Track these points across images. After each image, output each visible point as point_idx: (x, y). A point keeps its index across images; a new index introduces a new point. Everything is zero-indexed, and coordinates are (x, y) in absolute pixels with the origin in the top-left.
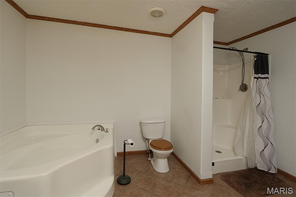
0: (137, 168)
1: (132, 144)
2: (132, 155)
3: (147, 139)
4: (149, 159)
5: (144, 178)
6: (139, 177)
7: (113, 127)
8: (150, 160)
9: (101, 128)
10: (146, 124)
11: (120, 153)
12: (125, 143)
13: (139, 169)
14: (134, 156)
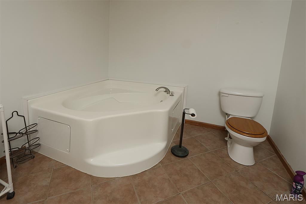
0: (203, 144)
1: (193, 115)
2: (204, 127)
3: (227, 114)
4: (226, 139)
5: (207, 160)
6: (201, 155)
7: (182, 92)
8: (228, 140)
9: (167, 91)
10: (227, 95)
11: (189, 121)
12: (184, 111)
13: (206, 146)
14: (206, 128)
